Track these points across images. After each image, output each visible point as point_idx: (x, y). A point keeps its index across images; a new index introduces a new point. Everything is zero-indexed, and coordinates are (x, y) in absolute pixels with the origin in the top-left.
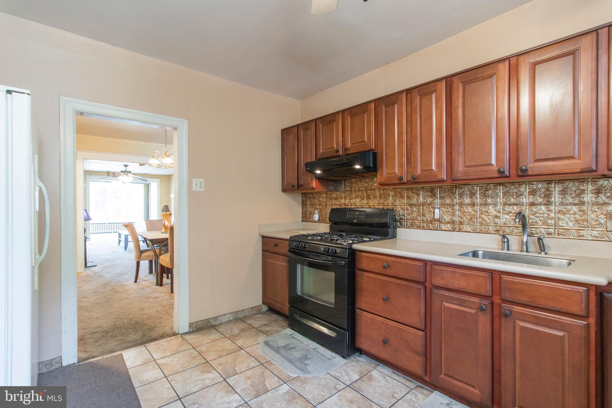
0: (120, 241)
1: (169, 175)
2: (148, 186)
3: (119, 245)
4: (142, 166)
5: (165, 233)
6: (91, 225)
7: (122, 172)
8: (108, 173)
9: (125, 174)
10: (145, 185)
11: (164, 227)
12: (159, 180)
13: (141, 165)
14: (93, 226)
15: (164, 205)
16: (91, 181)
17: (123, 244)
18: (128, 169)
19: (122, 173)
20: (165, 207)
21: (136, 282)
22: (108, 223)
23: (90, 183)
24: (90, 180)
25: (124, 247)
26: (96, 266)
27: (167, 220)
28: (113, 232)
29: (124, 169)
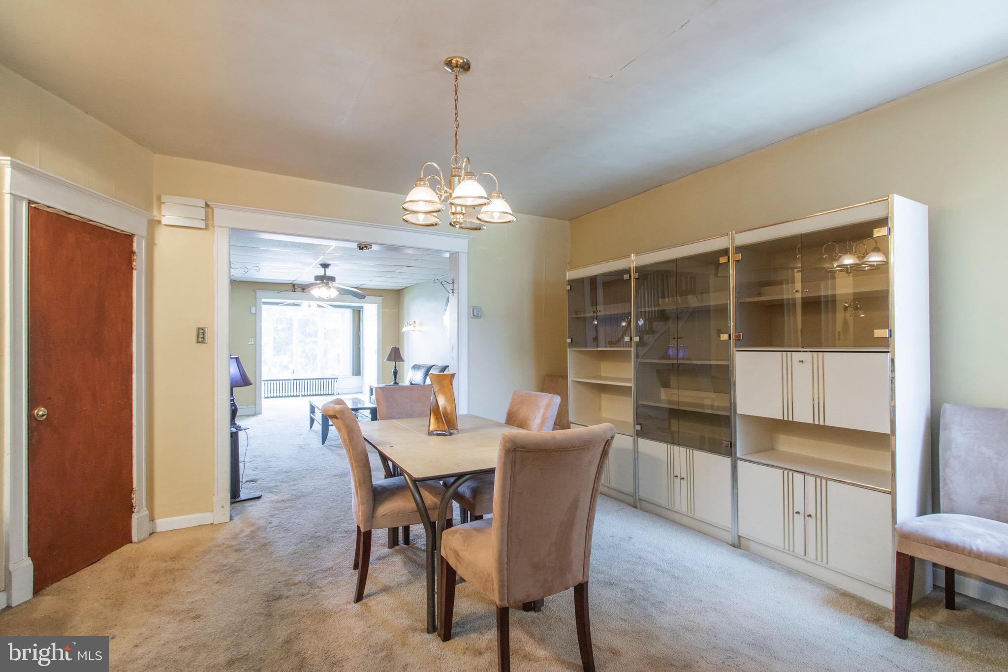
0: (312, 421)
1: (399, 290)
2: (358, 313)
3: (311, 427)
4: (365, 251)
5: (438, 435)
6: (263, 383)
7: (317, 278)
8: (292, 286)
9: (323, 283)
10: (354, 310)
11: (435, 414)
12: (381, 298)
13: (362, 249)
14: (266, 384)
15: (393, 348)
16: (265, 303)
17: (318, 427)
18: (329, 272)
19: (318, 282)
20: (393, 352)
21: (359, 597)
22: (294, 380)
23: (264, 307)
24: (264, 300)
25: (321, 433)
26: (259, 498)
27: (444, 393)
28: (302, 396)
29: (321, 272)
